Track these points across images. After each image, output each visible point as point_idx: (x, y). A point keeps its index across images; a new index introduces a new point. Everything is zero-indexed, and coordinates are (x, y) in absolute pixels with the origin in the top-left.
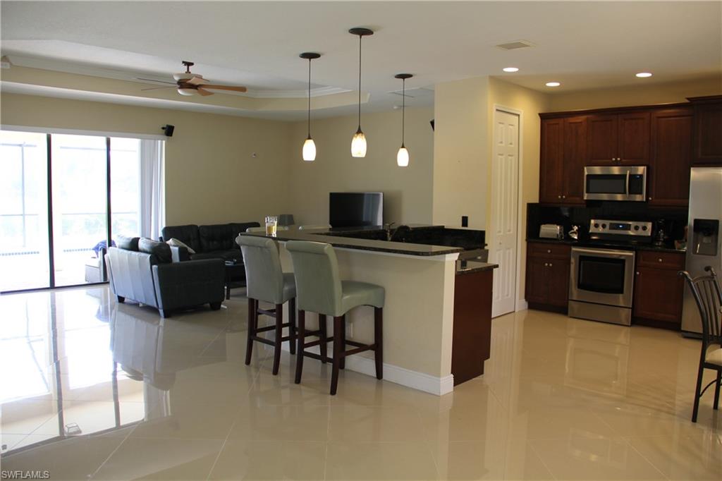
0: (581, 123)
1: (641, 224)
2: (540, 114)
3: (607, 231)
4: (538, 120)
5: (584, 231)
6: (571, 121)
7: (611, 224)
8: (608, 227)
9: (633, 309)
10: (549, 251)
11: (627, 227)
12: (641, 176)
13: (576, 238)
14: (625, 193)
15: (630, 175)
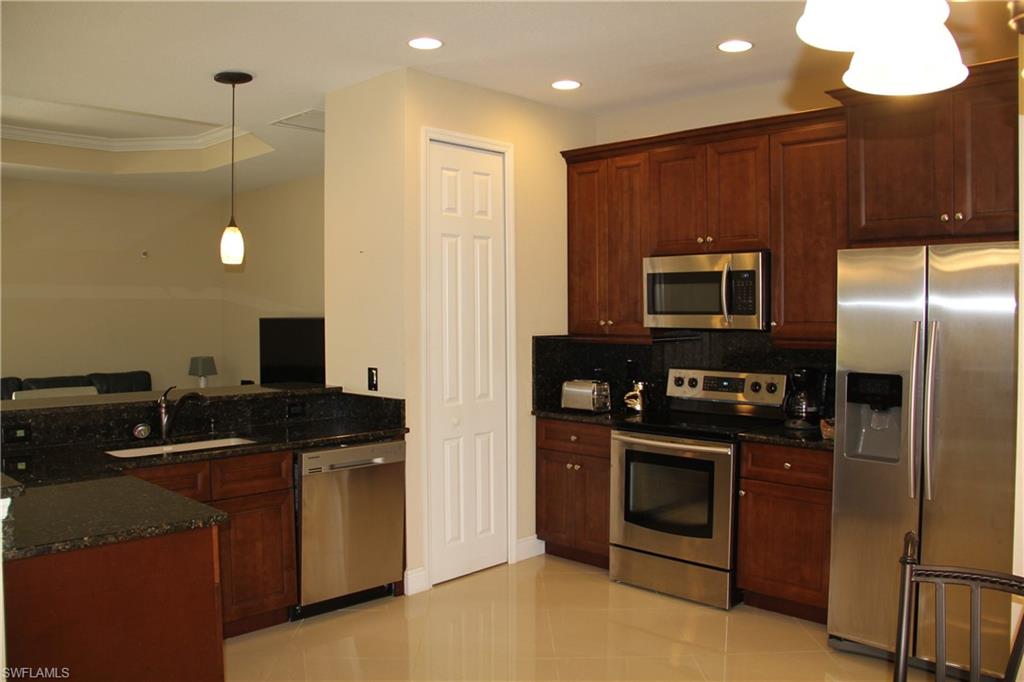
0: (638, 165)
1: (764, 379)
2: (564, 154)
3: (698, 393)
4: (563, 164)
5: (655, 392)
6: (619, 165)
7: (706, 378)
8: (700, 384)
9: (734, 572)
10: (573, 438)
11: (736, 386)
12: (752, 274)
13: (638, 407)
14: (721, 313)
15: (729, 273)
